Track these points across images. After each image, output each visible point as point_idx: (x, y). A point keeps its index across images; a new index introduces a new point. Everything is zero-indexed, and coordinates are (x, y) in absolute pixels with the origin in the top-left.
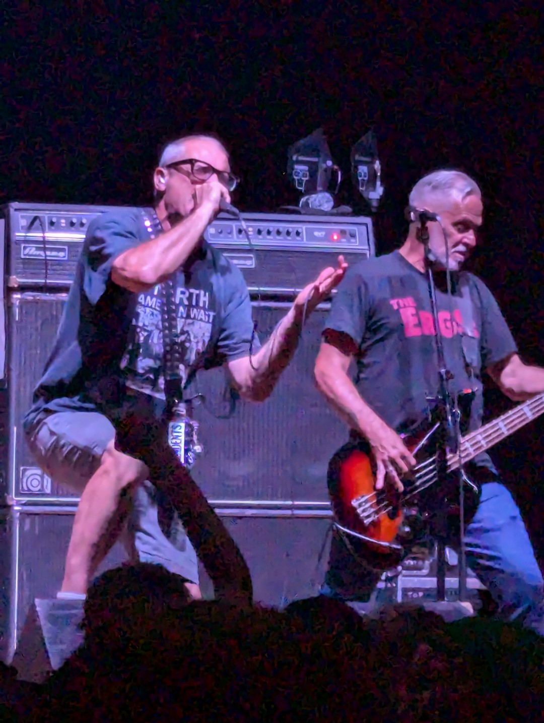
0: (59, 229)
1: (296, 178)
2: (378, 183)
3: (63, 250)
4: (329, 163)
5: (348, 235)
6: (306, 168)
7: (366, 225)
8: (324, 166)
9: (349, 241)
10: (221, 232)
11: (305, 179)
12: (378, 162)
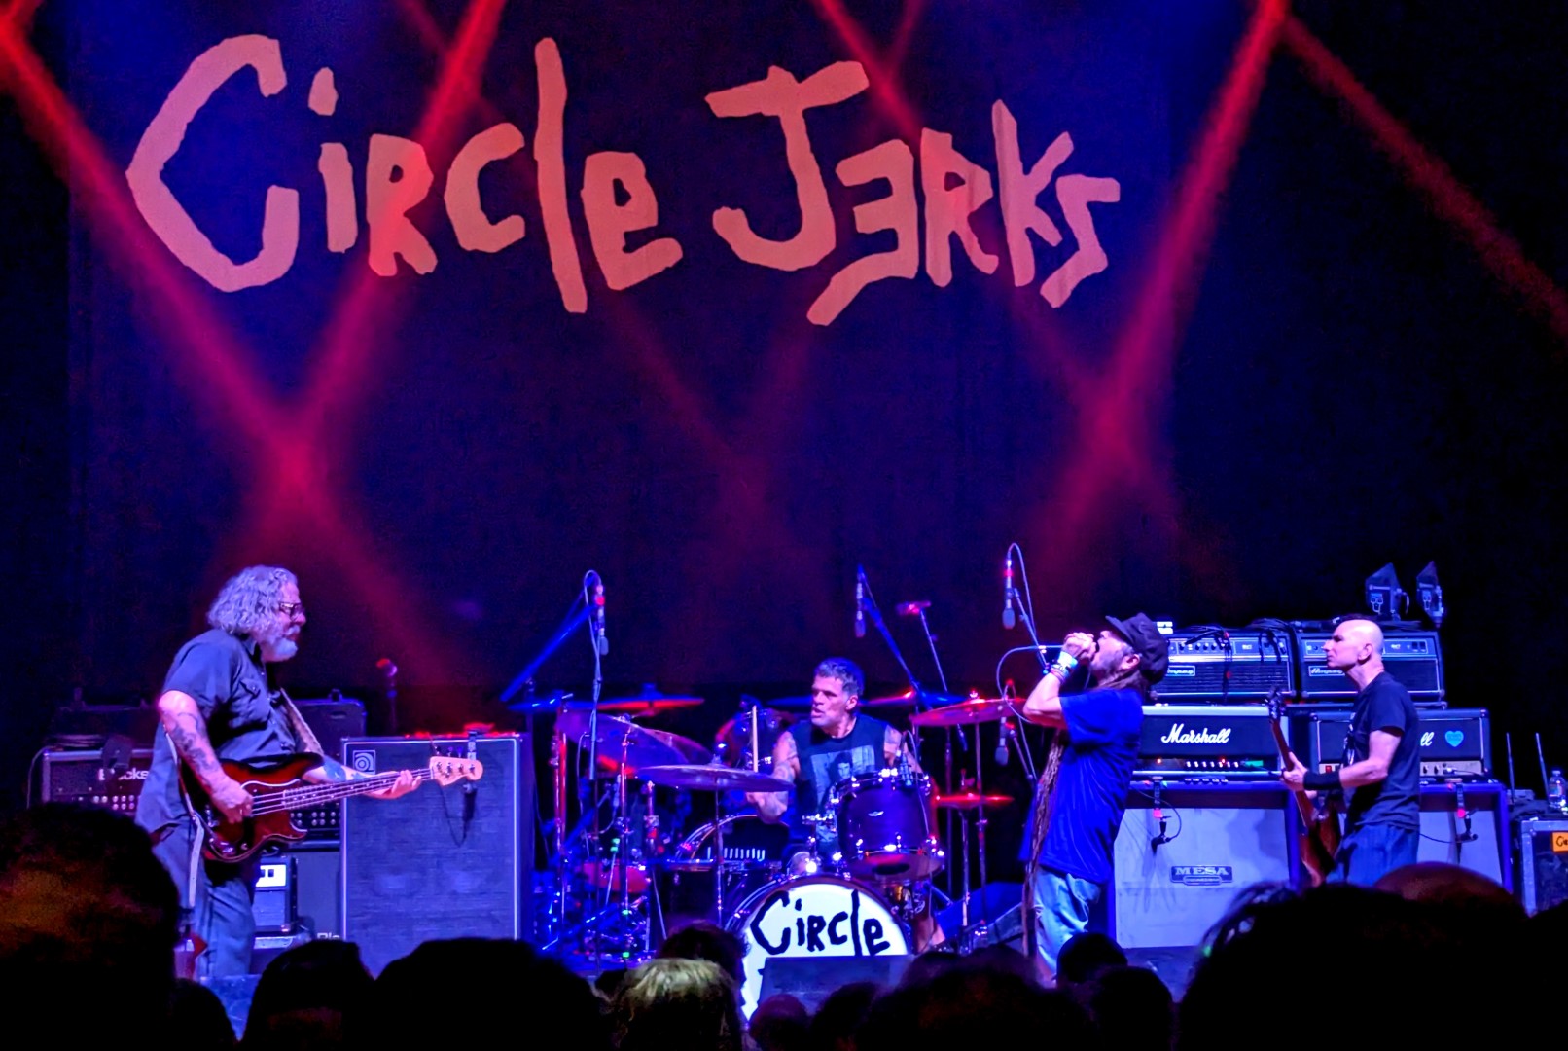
0: (1187, 652)
1: (1373, 603)
2: (1440, 604)
3: (1191, 669)
4: (1399, 590)
5: (1419, 646)
6: (1381, 595)
7: (1433, 637)
8: (1395, 593)
9: (1420, 651)
10: (1317, 649)
11: (1380, 604)
12: (1438, 587)
